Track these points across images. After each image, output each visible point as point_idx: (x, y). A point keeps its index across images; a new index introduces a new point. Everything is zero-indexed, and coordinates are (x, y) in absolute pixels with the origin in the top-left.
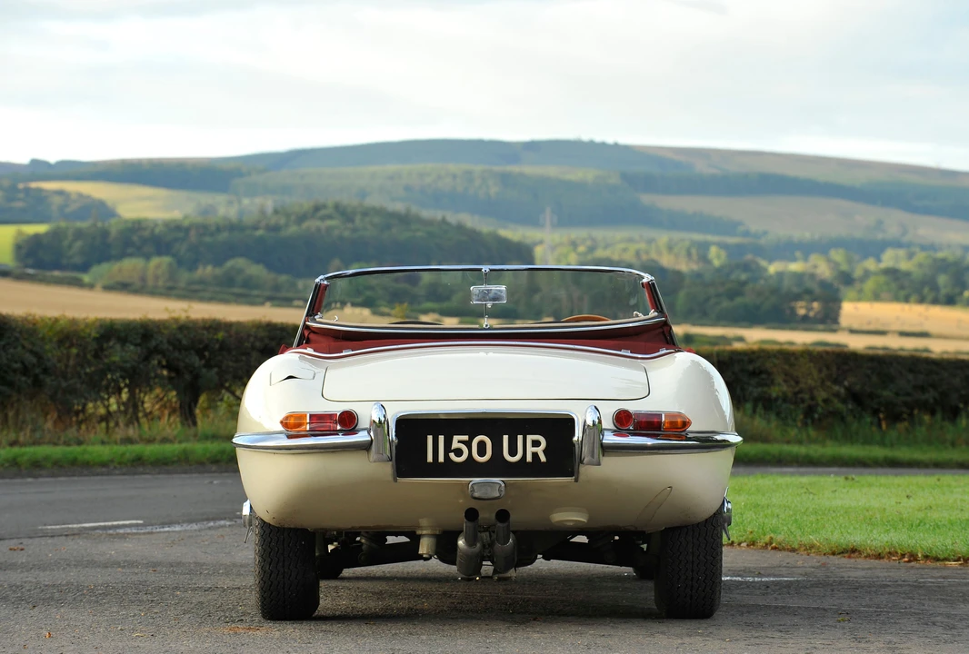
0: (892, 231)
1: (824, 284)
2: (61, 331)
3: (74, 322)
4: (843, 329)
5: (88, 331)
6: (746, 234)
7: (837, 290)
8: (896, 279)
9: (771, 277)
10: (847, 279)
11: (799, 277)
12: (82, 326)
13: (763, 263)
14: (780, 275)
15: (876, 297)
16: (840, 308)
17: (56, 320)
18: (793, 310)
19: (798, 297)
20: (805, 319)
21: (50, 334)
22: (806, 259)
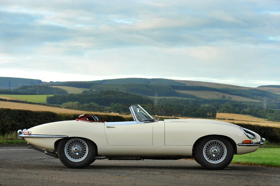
0: (227, 98)
1: (213, 109)
2: (66, 116)
3: (68, 114)
4: (217, 118)
5: (71, 116)
6: (197, 98)
7: (216, 110)
8: (228, 108)
9: (202, 107)
10: (218, 108)
11: (208, 108)
12: (70, 115)
13: (201, 105)
14: (204, 107)
15: (223, 112)
16: (216, 114)
17: (65, 114)
18: (206, 114)
19: (208, 112)
20: (209, 116)
21: (64, 117)
22: (209, 104)
